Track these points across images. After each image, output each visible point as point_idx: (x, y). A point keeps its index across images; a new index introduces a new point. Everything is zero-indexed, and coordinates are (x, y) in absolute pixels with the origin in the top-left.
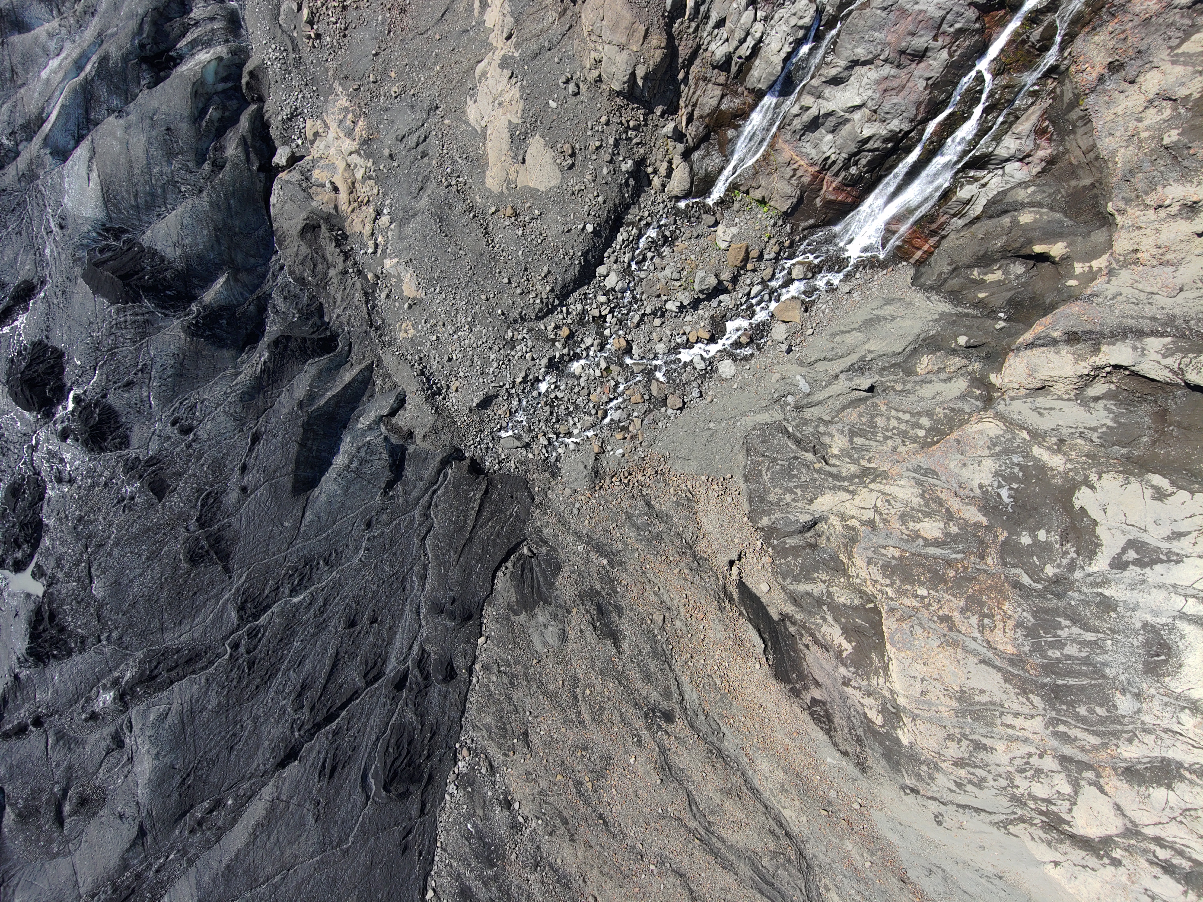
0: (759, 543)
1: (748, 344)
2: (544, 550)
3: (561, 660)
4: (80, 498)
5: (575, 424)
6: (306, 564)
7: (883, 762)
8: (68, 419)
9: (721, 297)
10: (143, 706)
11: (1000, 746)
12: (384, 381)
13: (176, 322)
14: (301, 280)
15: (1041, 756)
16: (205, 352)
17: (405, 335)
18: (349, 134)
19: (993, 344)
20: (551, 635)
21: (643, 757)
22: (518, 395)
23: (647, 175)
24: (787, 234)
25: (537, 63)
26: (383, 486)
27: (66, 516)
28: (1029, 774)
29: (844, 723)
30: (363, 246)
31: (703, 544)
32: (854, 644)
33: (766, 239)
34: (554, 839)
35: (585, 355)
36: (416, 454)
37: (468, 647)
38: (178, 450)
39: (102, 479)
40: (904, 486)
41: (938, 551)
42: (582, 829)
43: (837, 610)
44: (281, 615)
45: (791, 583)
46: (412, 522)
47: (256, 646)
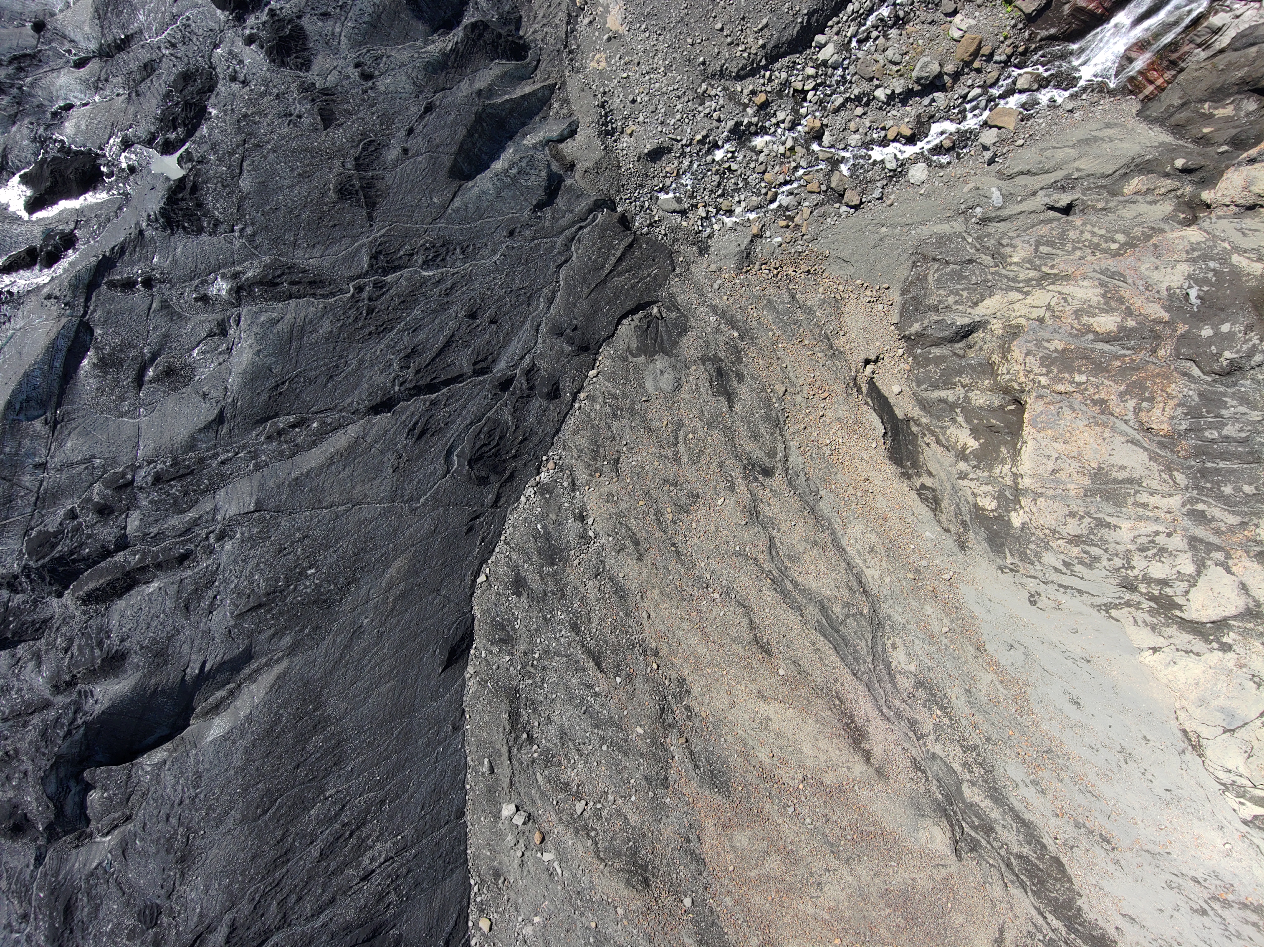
0: (900, 351)
1: (948, 150)
2: (674, 315)
3: (670, 405)
4: (249, 99)
5: (739, 202)
6: (443, 245)
7: (985, 545)
8: (258, 28)
9: (936, 94)
10: (255, 309)
11: (1126, 525)
12: (561, 107)
15: (1169, 535)
16: (402, 16)
17: (596, 65)
19: (1212, 168)
20: (666, 381)
21: (731, 501)
22: (691, 156)
24: (1023, 40)
26: (534, 203)
27: (232, 110)
28: (1150, 553)
29: (952, 509)
31: (843, 340)
32: (982, 441)
33: (1002, 39)
34: (621, 555)
35: (773, 130)
36: (572, 188)
37: (578, 374)
38: (354, 91)
39: (275, 91)
40: (1086, 287)
41: (1106, 347)
42: (652, 552)
43: (970, 413)
44: (408, 280)
45: (926, 390)
46: (552, 247)
47: (379, 297)
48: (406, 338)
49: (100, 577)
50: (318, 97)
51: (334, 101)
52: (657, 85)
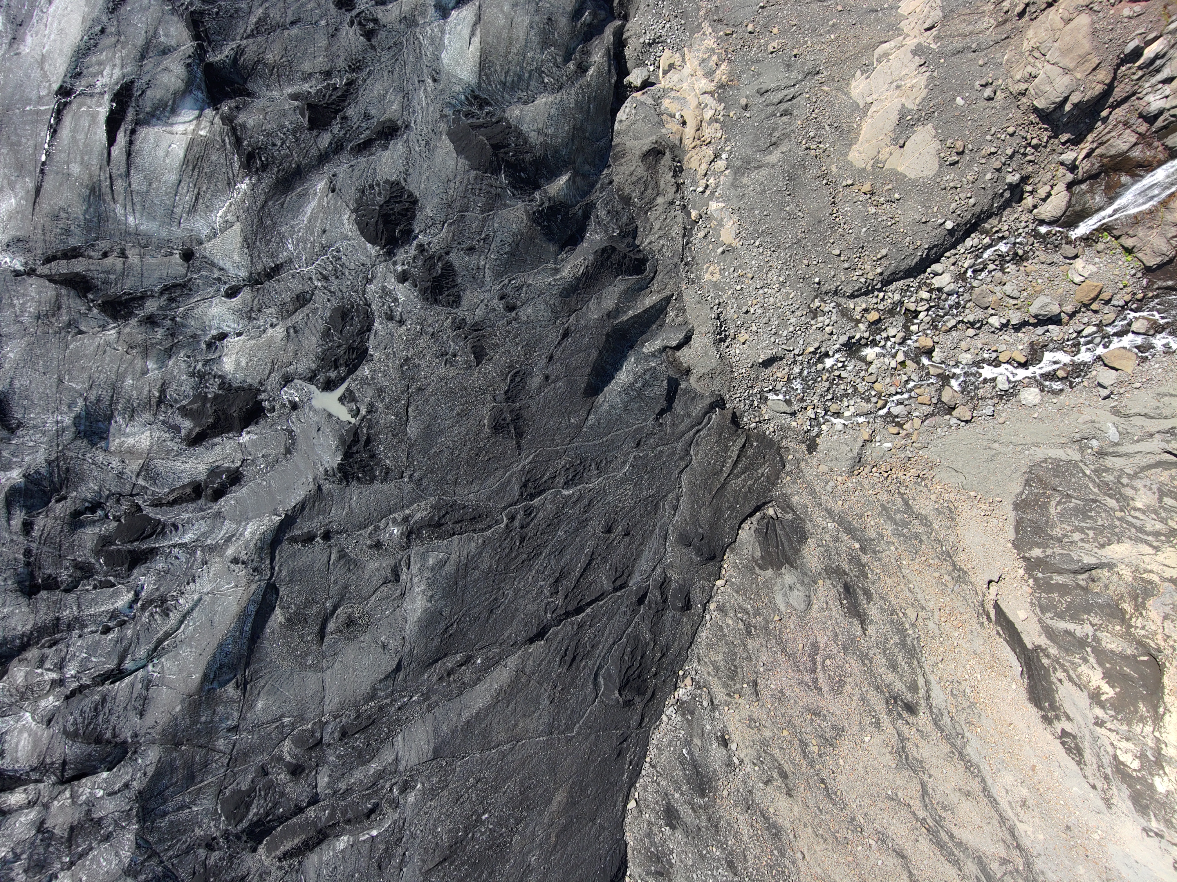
0: (1021, 572)
1: (1062, 379)
2: (790, 516)
3: (803, 623)
4: (407, 340)
5: (848, 406)
6: (580, 463)
7: (1130, 804)
8: (409, 265)
9: (1050, 327)
12: (677, 315)
13: (520, 204)
14: (627, 199)
16: (537, 241)
17: (710, 277)
18: (709, 74)
20: (797, 598)
21: (879, 739)
22: (802, 364)
23: (1023, 192)
24: (1142, 288)
25: (956, 59)
26: (657, 411)
27: (393, 352)
29: (1094, 760)
30: (695, 183)
31: (963, 556)
32: (1117, 690)
33: (1121, 286)
34: (769, 788)
35: (882, 343)
36: (686, 392)
37: (707, 584)
38: (499, 323)
39: (431, 330)
42: (802, 788)
43: (1102, 656)
44: (552, 502)
45: (1052, 618)
46: (674, 453)
47: (528, 524)
48: (553, 562)
49: (294, 835)
50: (470, 334)
51: (483, 336)
52: (772, 300)
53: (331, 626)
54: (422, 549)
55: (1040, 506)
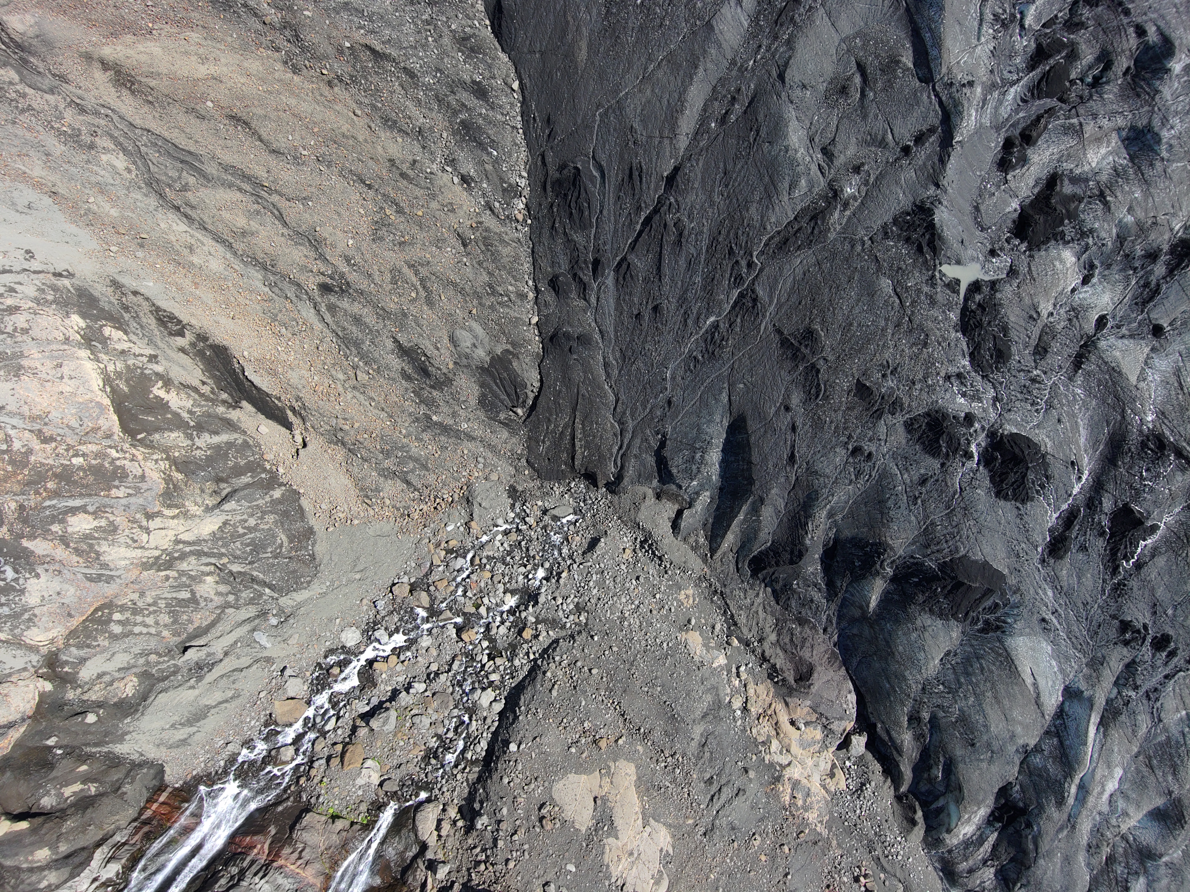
0: (280, 471)
1: (332, 667)
2: (502, 416)
3: (450, 319)
4: (934, 364)
5: (502, 544)
6: (713, 353)
7: (96, 293)
8: (971, 435)
9: (367, 708)
12: (696, 541)
13: (901, 552)
14: (802, 622)
16: (865, 530)
17: (687, 592)
18: (795, 784)
19: (56, 721)
20: (466, 340)
21: (341, 247)
22: (564, 559)
23: (462, 817)
24: (304, 789)
26: (668, 442)
27: (940, 344)
29: (145, 320)
30: (751, 672)
31: (339, 457)
32: (151, 396)
33: (325, 779)
34: (411, 158)
35: (505, 615)
36: (649, 478)
37: (546, 312)
38: (859, 431)
39: (918, 386)
40: (121, 559)
41: (71, 503)
42: (384, 171)
43: (178, 423)
44: (720, 302)
45: (236, 439)
46: (632, 415)
47: (732, 269)
50: (881, 404)
51: (867, 410)
52: (624, 600)
53: (858, 79)
54: (816, 190)
55: (295, 537)
